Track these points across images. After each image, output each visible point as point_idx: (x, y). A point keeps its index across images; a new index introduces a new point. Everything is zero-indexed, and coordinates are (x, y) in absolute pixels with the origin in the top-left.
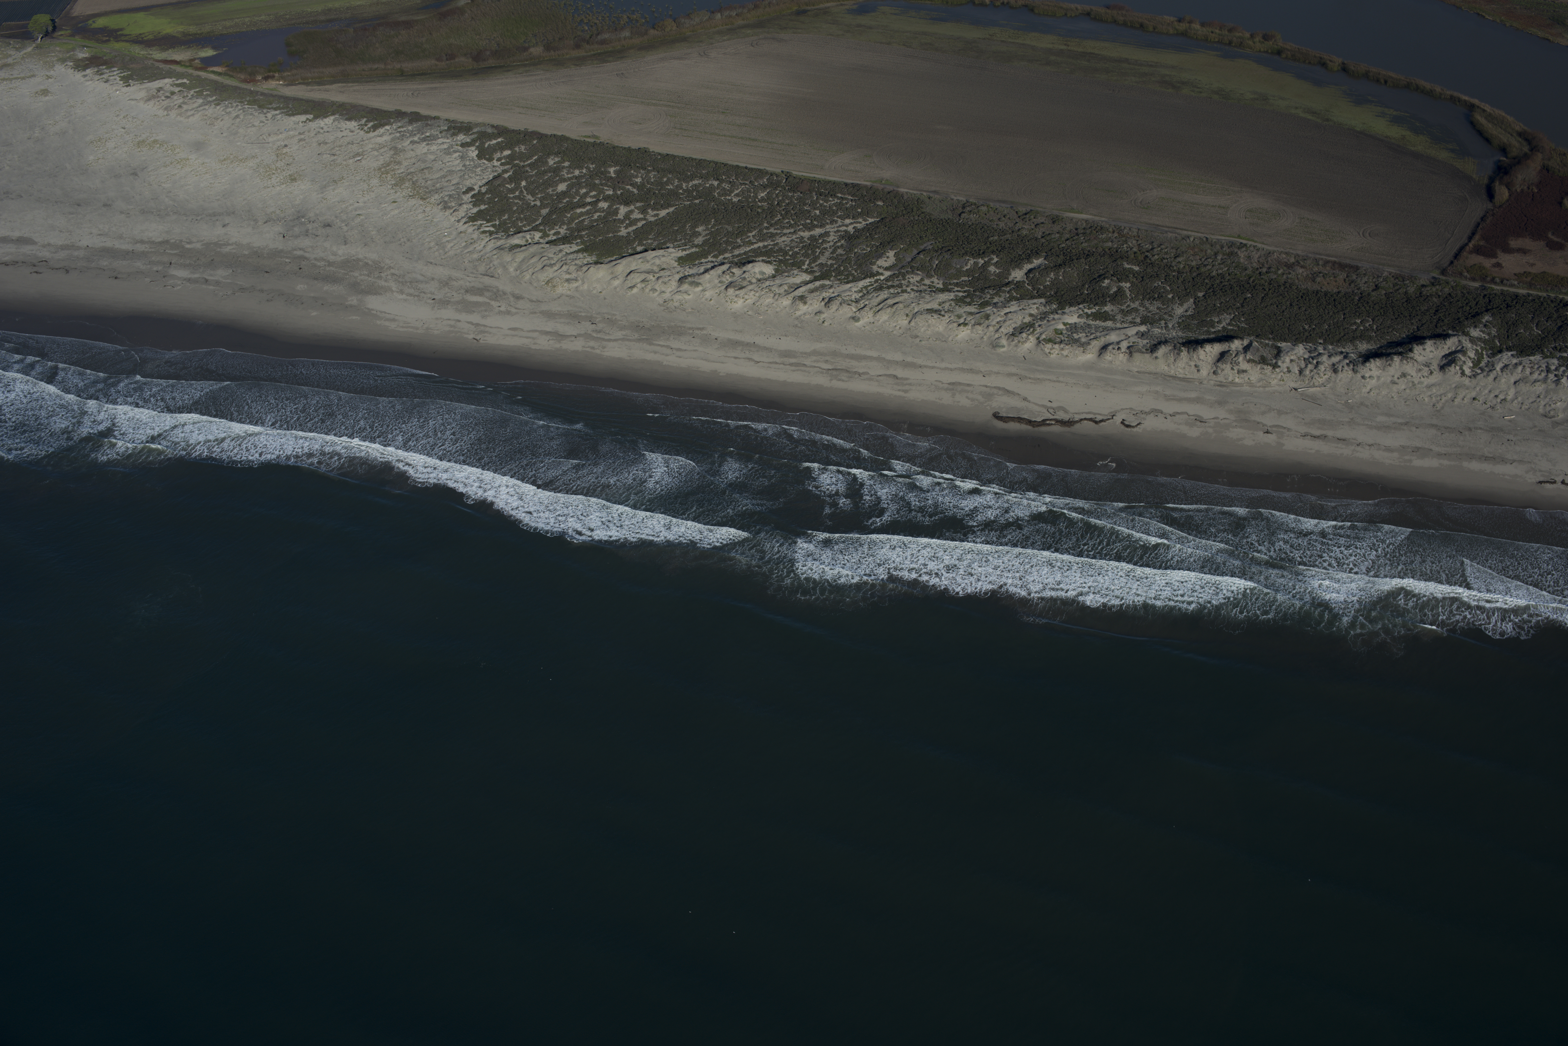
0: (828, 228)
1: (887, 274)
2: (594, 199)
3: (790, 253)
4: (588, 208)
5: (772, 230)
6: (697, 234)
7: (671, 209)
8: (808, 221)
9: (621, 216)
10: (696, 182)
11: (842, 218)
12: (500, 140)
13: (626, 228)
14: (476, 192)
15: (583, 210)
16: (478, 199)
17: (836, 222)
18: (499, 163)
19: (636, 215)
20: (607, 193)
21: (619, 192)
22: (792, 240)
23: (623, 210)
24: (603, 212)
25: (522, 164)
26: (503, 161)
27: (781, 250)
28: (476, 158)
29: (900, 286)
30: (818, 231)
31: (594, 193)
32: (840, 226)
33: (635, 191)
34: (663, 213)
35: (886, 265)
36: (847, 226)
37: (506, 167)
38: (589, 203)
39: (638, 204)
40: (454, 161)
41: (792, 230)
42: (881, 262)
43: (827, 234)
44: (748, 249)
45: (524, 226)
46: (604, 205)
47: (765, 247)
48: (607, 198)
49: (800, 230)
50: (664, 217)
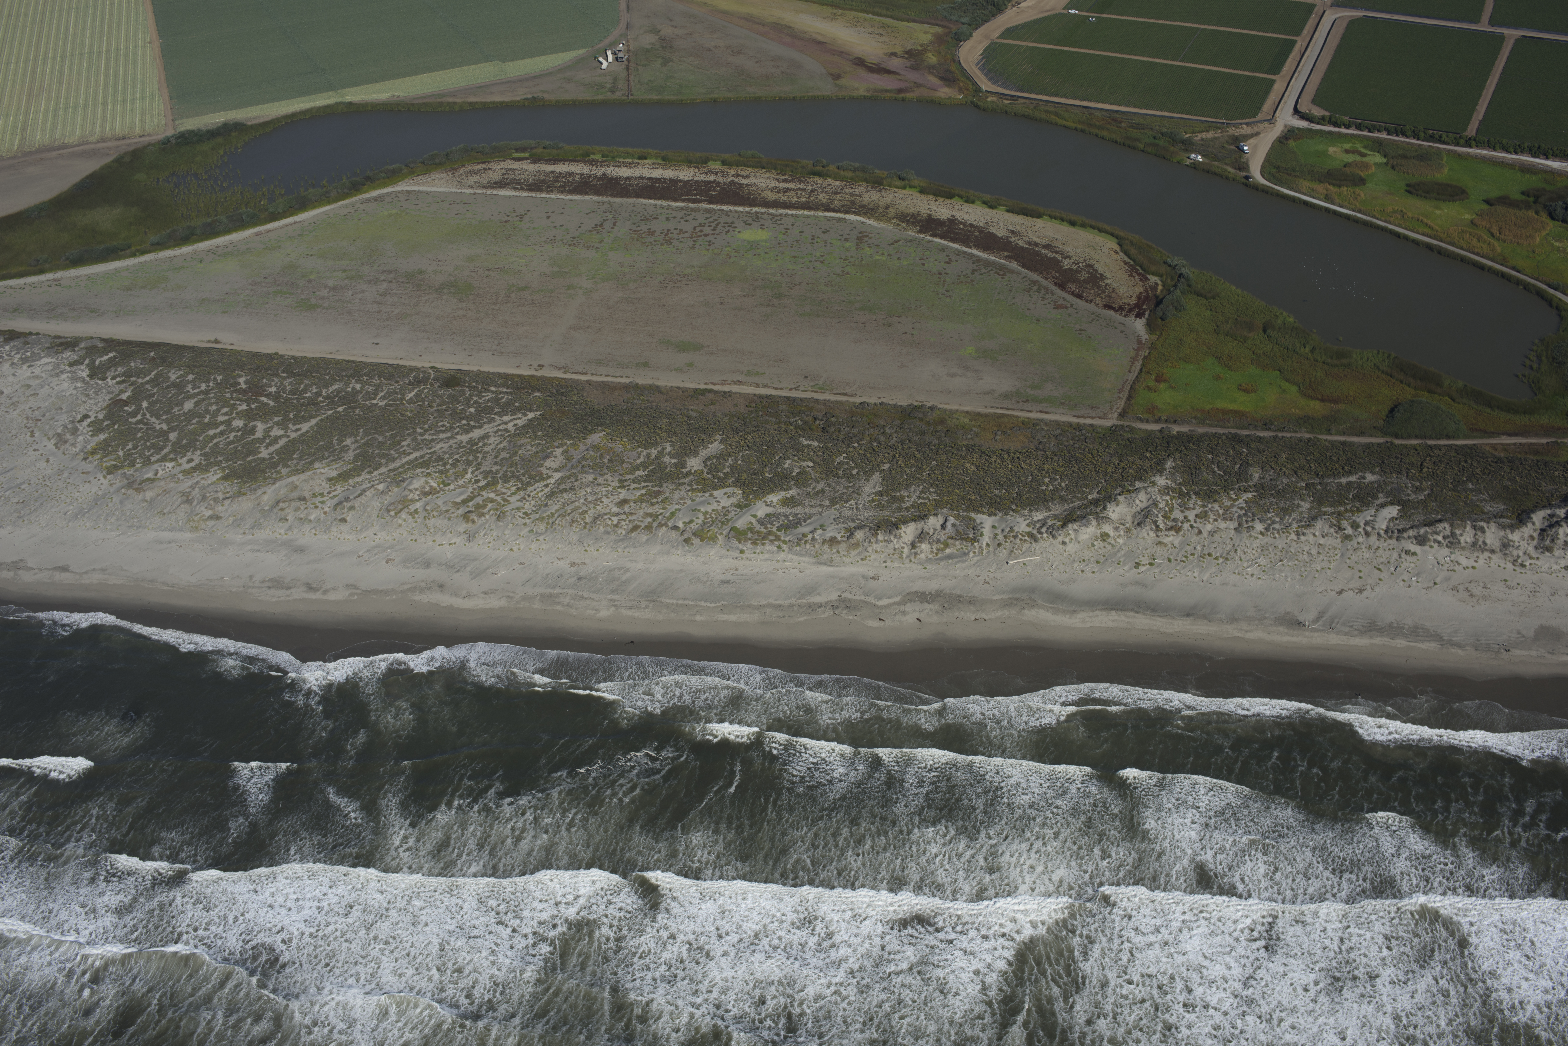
0: (488, 428)
1: (557, 476)
2: (226, 418)
3: (450, 461)
4: (222, 428)
5: (426, 437)
6: (345, 449)
7: (314, 422)
8: (464, 422)
9: (259, 434)
10: (335, 387)
11: (501, 414)
12: (112, 355)
13: (267, 447)
14: (92, 419)
15: (218, 430)
16: (96, 428)
17: (494, 420)
18: (114, 381)
19: (276, 432)
20: (240, 408)
21: (253, 406)
22: (451, 447)
23: (260, 427)
24: (238, 431)
25: (140, 381)
26: (118, 379)
27: (440, 459)
28: (88, 379)
29: (572, 489)
30: (476, 433)
31: (225, 410)
32: (499, 425)
33: (272, 403)
34: (305, 427)
35: (554, 465)
36: (506, 423)
37: (122, 386)
38: (222, 423)
39: (276, 419)
40: (64, 385)
41: (449, 434)
42: (548, 463)
43: (486, 436)
44: (404, 460)
45: (152, 455)
46: (238, 423)
47: (422, 457)
48: (240, 415)
49: (457, 434)
50: (307, 432)
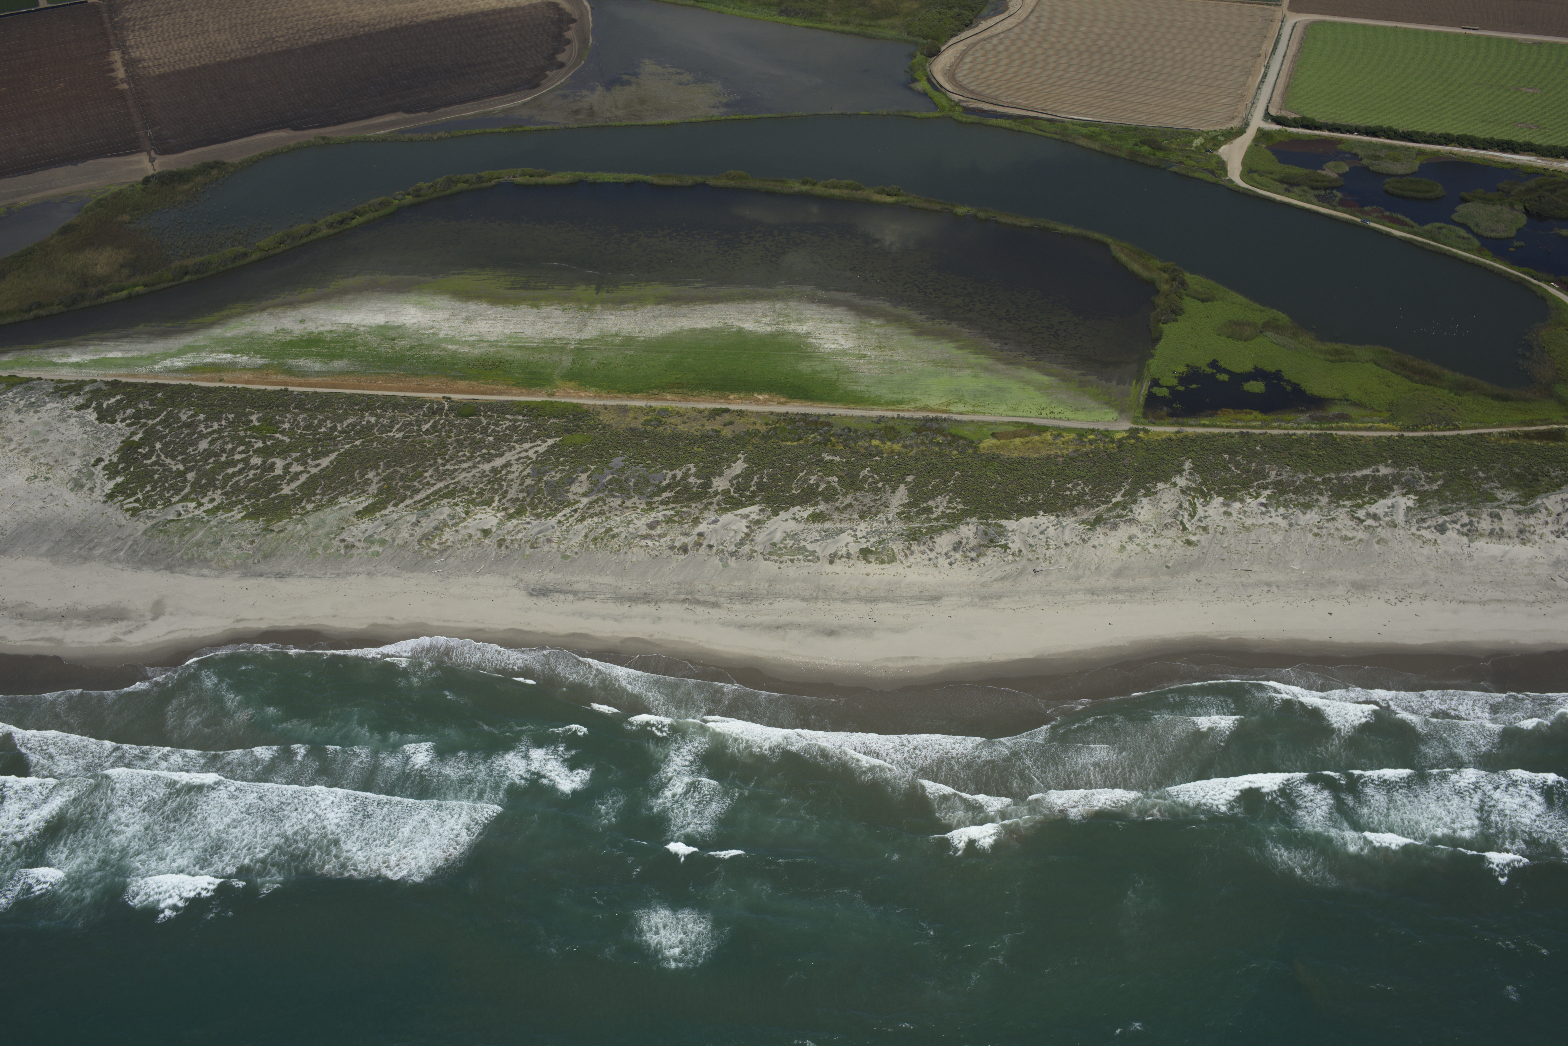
0: (509, 456)
1: (585, 501)
2: (243, 456)
3: (476, 490)
4: (240, 466)
5: (448, 467)
6: (368, 483)
7: (333, 456)
8: (484, 451)
9: (278, 471)
10: (350, 420)
11: (520, 441)
12: (118, 397)
13: (288, 484)
14: (107, 462)
15: (237, 469)
16: (112, 471)
17: (514, 447)
18: (124, 424)
19: (296, 468)
20: (256, 446)
21: (269, 443)
22: (474, 476)
23: (280, 464)
24: (257, 469)
25: (150, 422)
26: (128, 421)
27: (465, 489)
28: (97, 422)
29: (602, 513)
30: (498, 462)
31: (242, 448)
32: (520, 452)
33: (287, 440)
34: (325, 462)
35: (581, 491)
36: (526, 451)
37: (133, 428)
38: (239, 461)
39: (294, 455)
40: (73, 430)
41: (470, 464)
42: (574, 488)
43: (508, 464)
44: (429, 492)
45: (172, 496)
46: (256, 460)
47: (447, 487)
48: (257, 452)
49: (479, 462)
50: (328, 467)
